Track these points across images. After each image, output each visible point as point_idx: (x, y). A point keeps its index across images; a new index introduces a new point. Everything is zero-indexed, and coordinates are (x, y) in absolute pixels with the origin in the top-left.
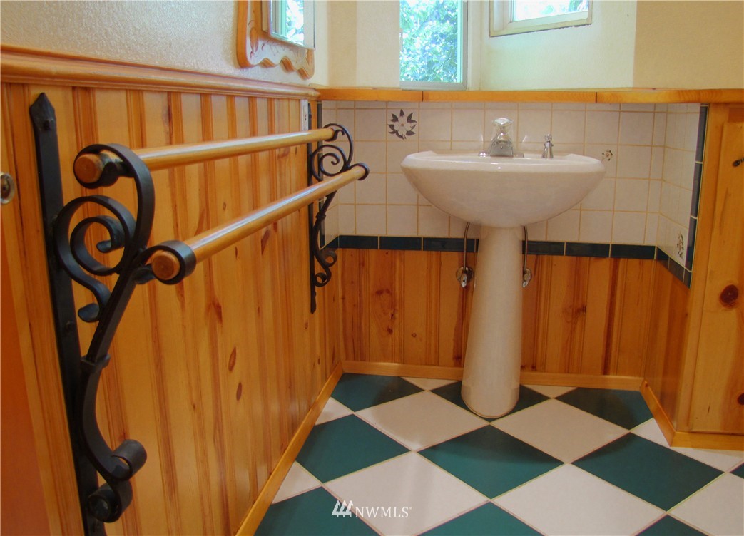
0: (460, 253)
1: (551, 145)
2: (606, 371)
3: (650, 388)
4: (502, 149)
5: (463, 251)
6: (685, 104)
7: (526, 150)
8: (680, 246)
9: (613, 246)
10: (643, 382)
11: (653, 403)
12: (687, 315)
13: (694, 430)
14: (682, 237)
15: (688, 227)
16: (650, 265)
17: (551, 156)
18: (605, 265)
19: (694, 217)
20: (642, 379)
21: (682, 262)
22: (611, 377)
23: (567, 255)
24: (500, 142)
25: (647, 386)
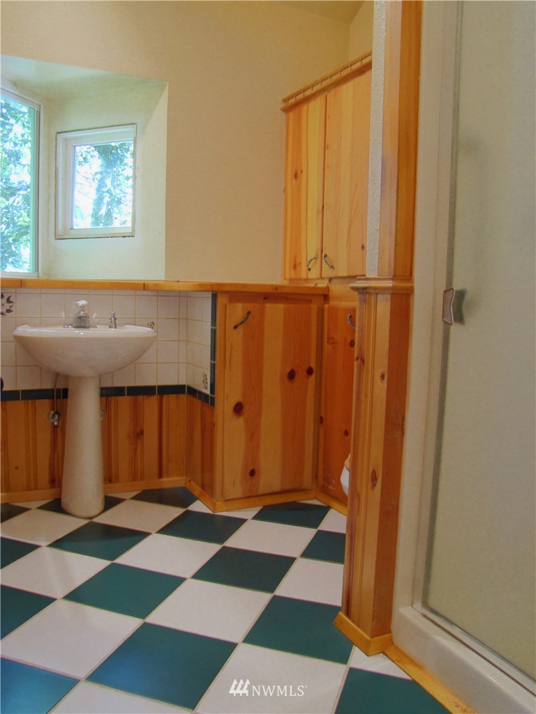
0: (50, 400)
1: (115, 319)
2: (160, 476)
3: (192, 482)
4: (82, 322)
5: (53, 398)
6: (201, 293)
7: (98, 324)
8: (205, 381)
9: (159, 387)
10: (186, 480)
11: (196, 490)
12: (214, 424)
13: (227, 498)
14: (206, 376)
15: (209, 369)
16: (184, 398)
17: (116, 328)
18: (154, 400)
19: (213, 362)
20: (184, 478)
21: (208, 392)
22: (164, 479)
23: (128, 395)
24: (82, 317)
25: (189, 481)
